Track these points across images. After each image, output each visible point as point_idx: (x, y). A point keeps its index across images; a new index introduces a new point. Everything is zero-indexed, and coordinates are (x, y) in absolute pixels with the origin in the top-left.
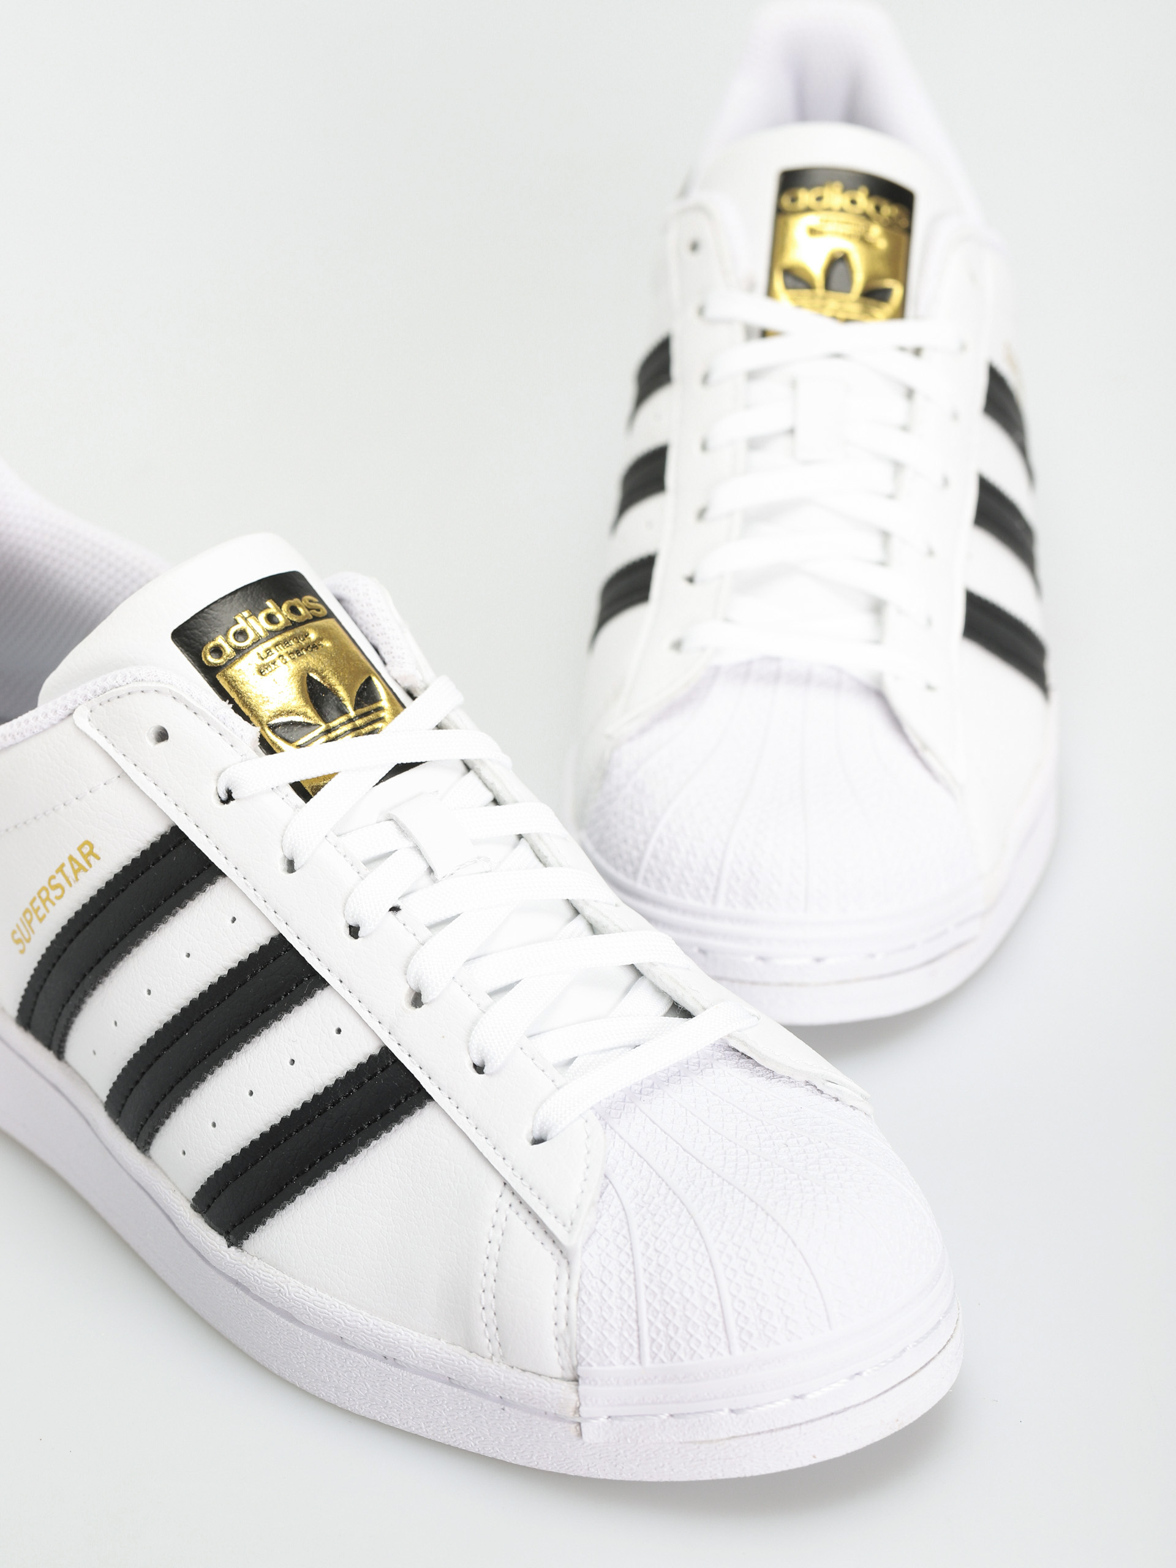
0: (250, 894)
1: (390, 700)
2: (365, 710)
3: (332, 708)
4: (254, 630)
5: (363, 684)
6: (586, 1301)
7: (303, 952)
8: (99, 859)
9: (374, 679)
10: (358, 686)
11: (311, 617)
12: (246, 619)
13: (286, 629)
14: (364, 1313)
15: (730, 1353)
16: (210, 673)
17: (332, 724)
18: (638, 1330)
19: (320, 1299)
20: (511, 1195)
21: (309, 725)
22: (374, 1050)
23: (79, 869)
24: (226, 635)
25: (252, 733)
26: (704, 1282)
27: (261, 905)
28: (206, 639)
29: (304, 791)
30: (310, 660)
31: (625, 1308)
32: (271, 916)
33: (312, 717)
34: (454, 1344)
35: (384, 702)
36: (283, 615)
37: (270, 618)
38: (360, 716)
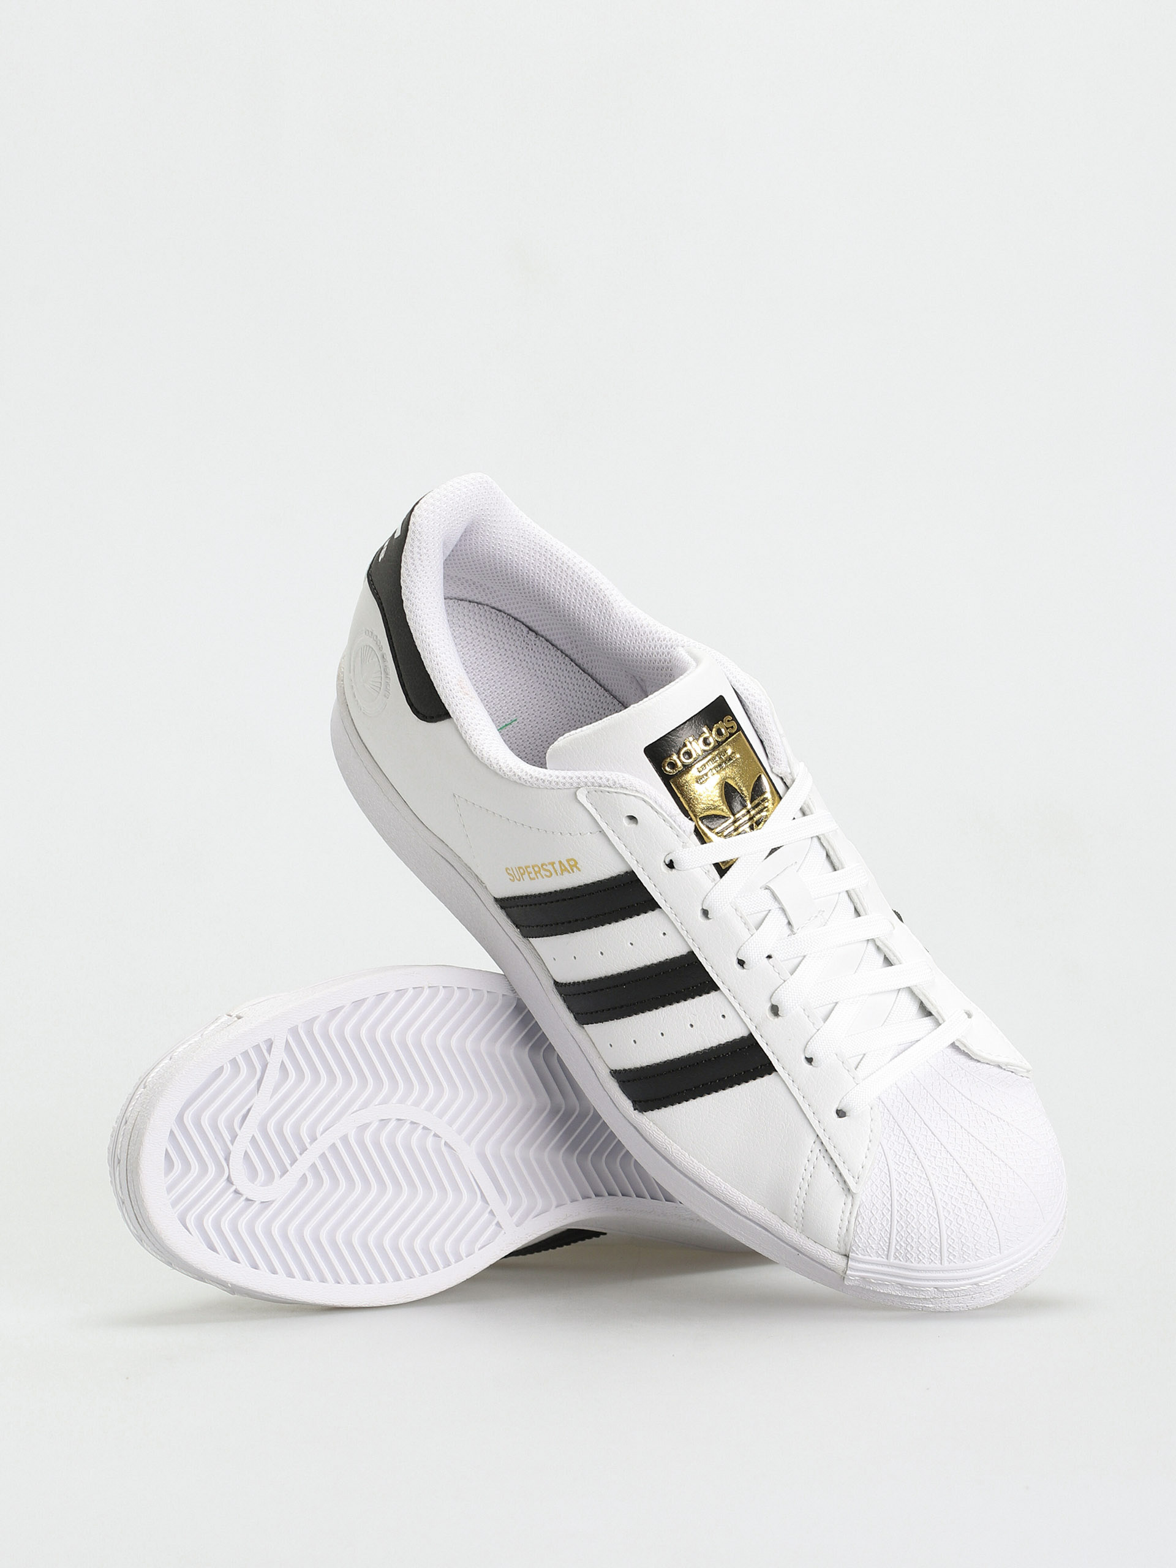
0: (678, 925)
1: (772, 793)
2: (756, 802)
3: (738, 803)
4: (695, 751)
5: (756, 781)
6: (861, 1222)
7: (708, 969)
8: (580, 871)
9: (763, 776)
10: (754, 782)
11: (729, 735)
12: (691, 743)
13: (714, 749)
14: (719, 1179)
15: (941, 1263)
16: (666, 779)
17: (737, 816)
18: (890, 1243)
19: (691, 1162)
20: (820, 1144)
21: (724, 817)
22: (745, 1034)
23: (564, 870)
24: (678, 753)
25: (690, 826)
26: (932, 1225)
27: (684, 933)
28: (665, 755)
29: (722, 869)
30: (728, 772)
31: (884, 1230)
32: (690, 942)
33: (724, 810)
34: (773, 1213)
35: (768, 795)
36: (712, 737)
37: (706, 742)
38: (754, 808)
